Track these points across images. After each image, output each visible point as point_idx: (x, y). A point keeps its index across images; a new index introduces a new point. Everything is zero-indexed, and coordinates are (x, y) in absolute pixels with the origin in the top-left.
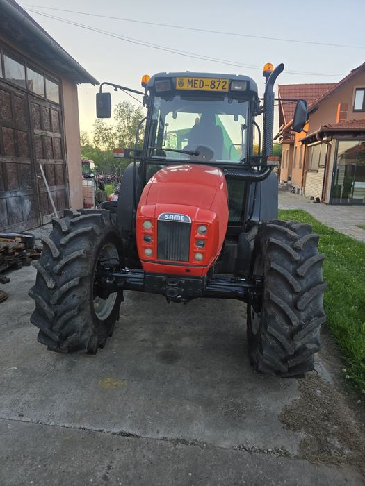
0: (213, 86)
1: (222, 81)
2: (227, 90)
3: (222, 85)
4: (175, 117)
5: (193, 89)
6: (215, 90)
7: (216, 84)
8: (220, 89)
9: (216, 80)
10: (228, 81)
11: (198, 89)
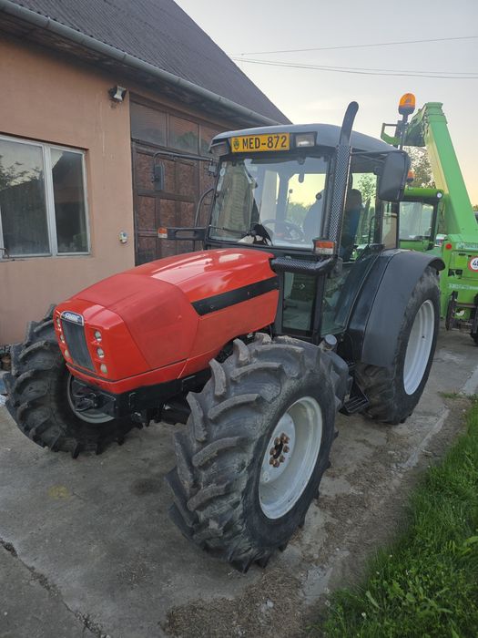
0: (270, 145)
1: (281, 136)
2: (287, 148)
3: (281, 141)
4: (301, 180)
5: (249, 150)
6: (273, 149)
7: (274, 141)
8: (279, 148)
9: (273, 136)
10: (288, 136)
11: (255, 150)
